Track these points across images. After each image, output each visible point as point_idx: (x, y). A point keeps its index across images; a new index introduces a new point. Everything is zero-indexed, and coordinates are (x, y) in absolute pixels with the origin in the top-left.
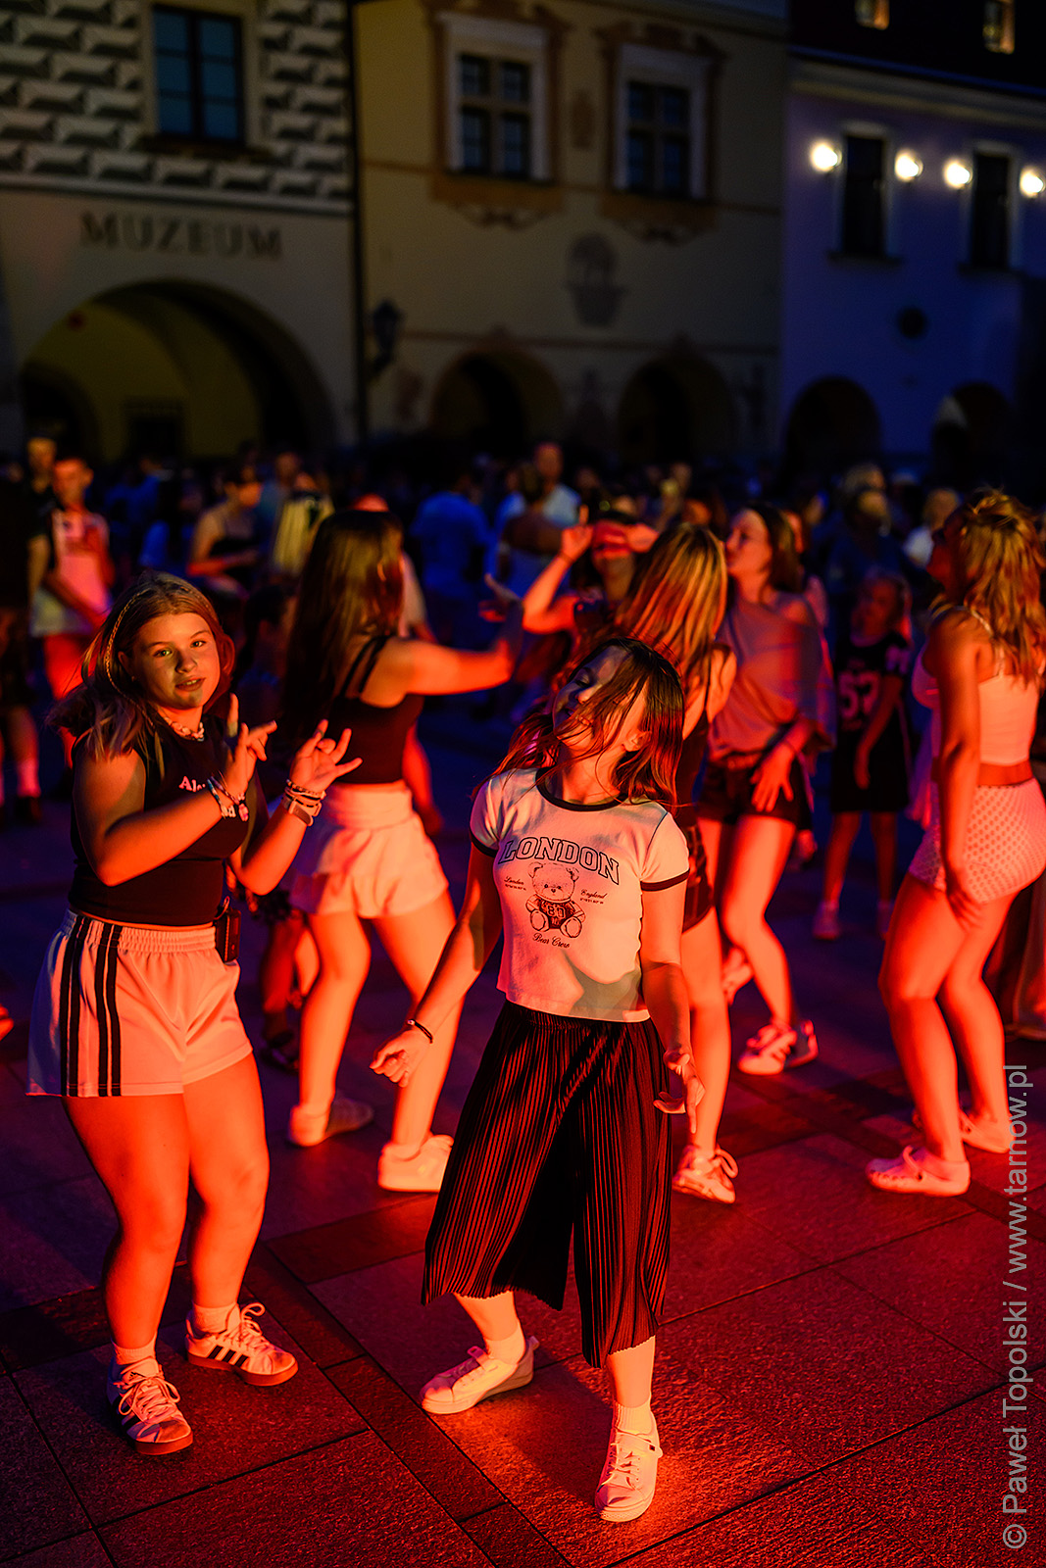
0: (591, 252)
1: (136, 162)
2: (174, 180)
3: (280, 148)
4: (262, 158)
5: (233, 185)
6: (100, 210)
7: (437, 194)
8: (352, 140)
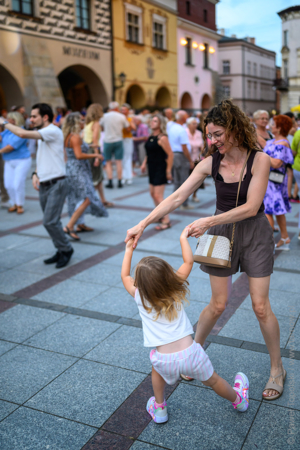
0: (150, 61)
1: (72, 33)
2: (81, 39)
3: (98, 32)
4: (95, 34)
5: (91, 41)
6: (67, 45)
7: (125, 46)
8: (111, 31)
